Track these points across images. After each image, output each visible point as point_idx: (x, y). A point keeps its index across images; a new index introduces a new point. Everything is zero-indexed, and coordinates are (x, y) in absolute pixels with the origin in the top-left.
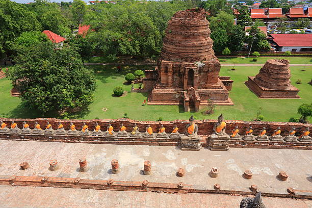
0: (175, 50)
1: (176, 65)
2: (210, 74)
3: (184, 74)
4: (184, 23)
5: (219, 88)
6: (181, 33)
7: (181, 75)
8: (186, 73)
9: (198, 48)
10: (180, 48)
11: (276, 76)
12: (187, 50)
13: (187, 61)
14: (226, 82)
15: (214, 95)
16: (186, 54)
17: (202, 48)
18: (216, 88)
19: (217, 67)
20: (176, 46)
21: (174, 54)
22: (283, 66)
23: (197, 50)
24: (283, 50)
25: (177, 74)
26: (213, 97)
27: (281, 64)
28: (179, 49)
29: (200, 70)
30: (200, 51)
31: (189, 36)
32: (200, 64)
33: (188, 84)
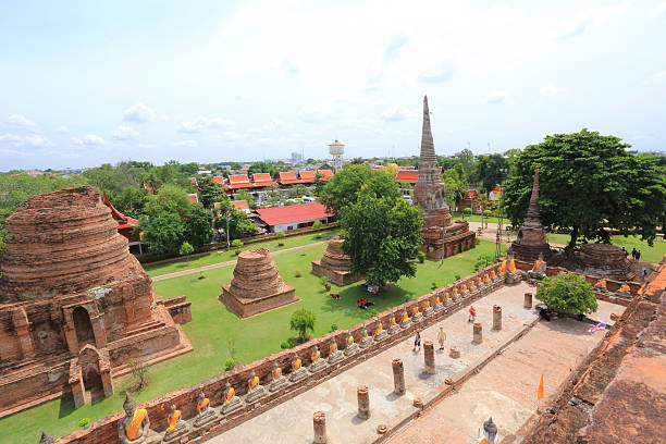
0: (30, 275)
1: (38, 307)
2: (128, 305)
3: (63, 322)
4: (43, 218)
5: (155, 327)
6: (39, 238)
7: (56, 325)
8: (68, 318)
9: (87, 262)
10: (42, 268)
11: (255, 277)
12: (61, 269)
13: (65, 293)
14: (177, 308)
15: (149, 344)
16: (61, 278)
17: (98, 259)
18: (149, 329)
19: (143, 287)
20: (31, 266)
21: (30, 285)
22: (260, 259)
23: (89, 265)
24: (277, 230)
25: (46, 326)
26: (148, 348)
27: (258, 256)
28: (40, 272)
29: (104, 304)
30: (95, 266)
31: (61, 242)
32: (99, 292)
33: (81, 340)
